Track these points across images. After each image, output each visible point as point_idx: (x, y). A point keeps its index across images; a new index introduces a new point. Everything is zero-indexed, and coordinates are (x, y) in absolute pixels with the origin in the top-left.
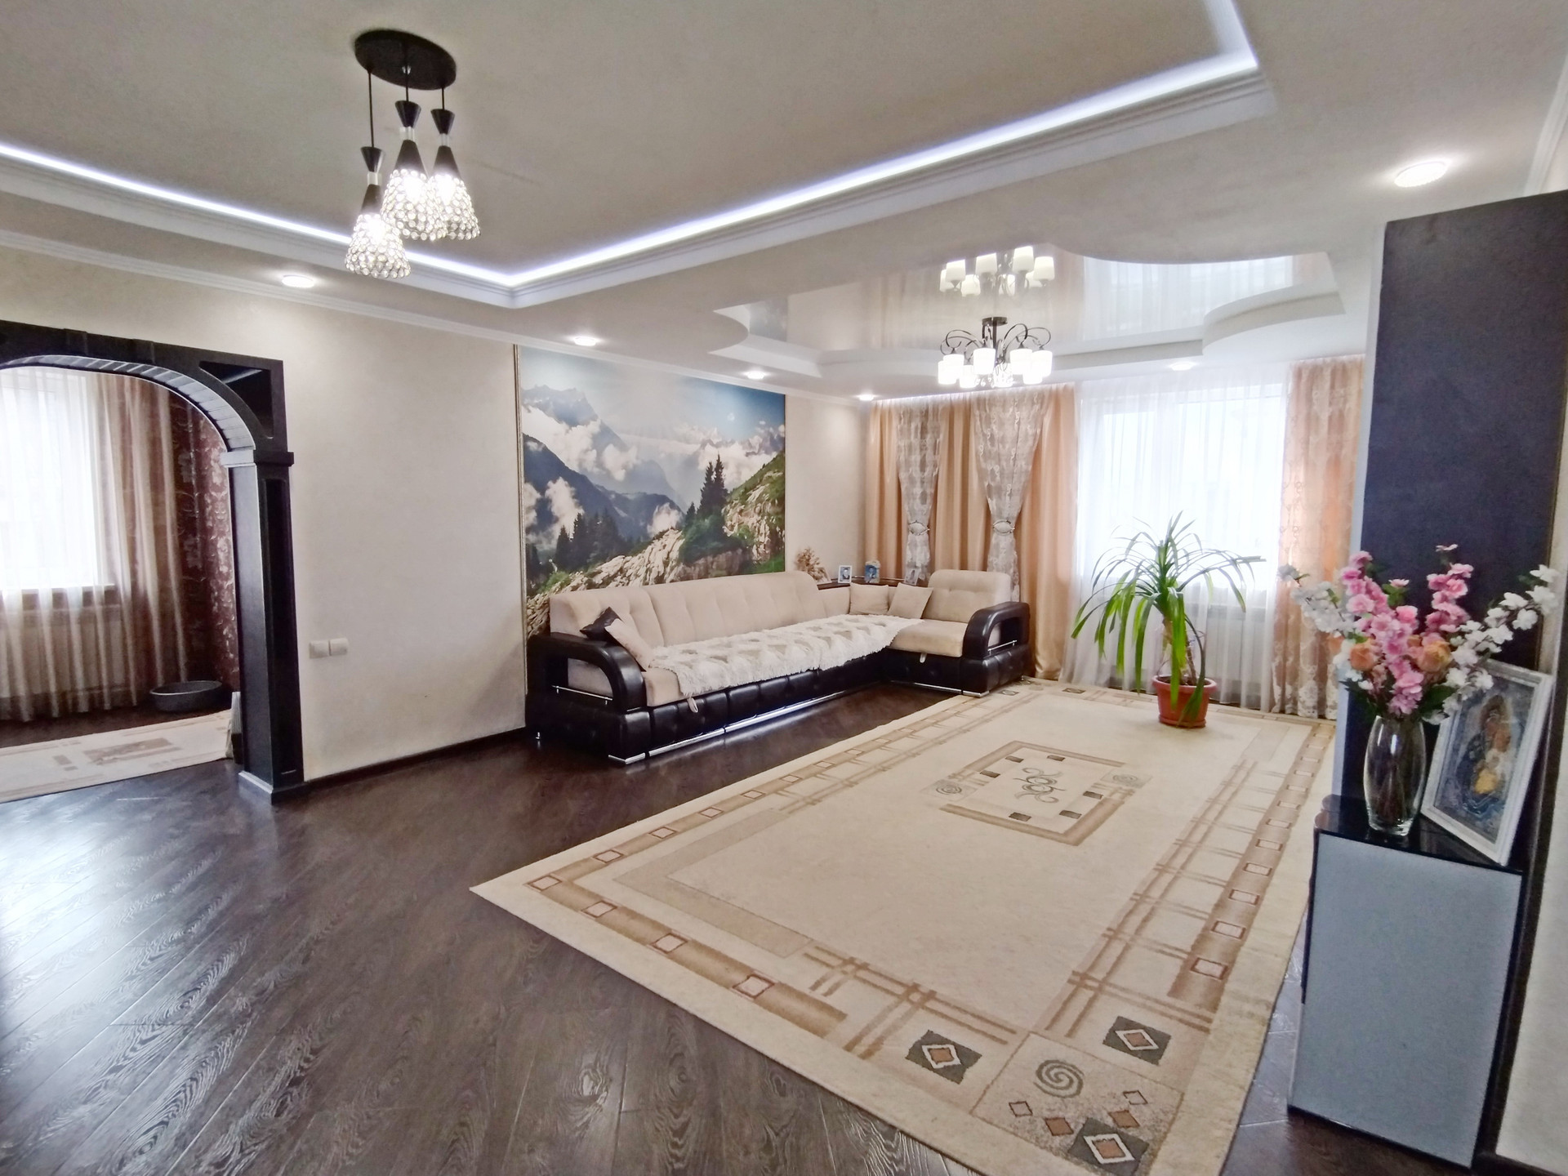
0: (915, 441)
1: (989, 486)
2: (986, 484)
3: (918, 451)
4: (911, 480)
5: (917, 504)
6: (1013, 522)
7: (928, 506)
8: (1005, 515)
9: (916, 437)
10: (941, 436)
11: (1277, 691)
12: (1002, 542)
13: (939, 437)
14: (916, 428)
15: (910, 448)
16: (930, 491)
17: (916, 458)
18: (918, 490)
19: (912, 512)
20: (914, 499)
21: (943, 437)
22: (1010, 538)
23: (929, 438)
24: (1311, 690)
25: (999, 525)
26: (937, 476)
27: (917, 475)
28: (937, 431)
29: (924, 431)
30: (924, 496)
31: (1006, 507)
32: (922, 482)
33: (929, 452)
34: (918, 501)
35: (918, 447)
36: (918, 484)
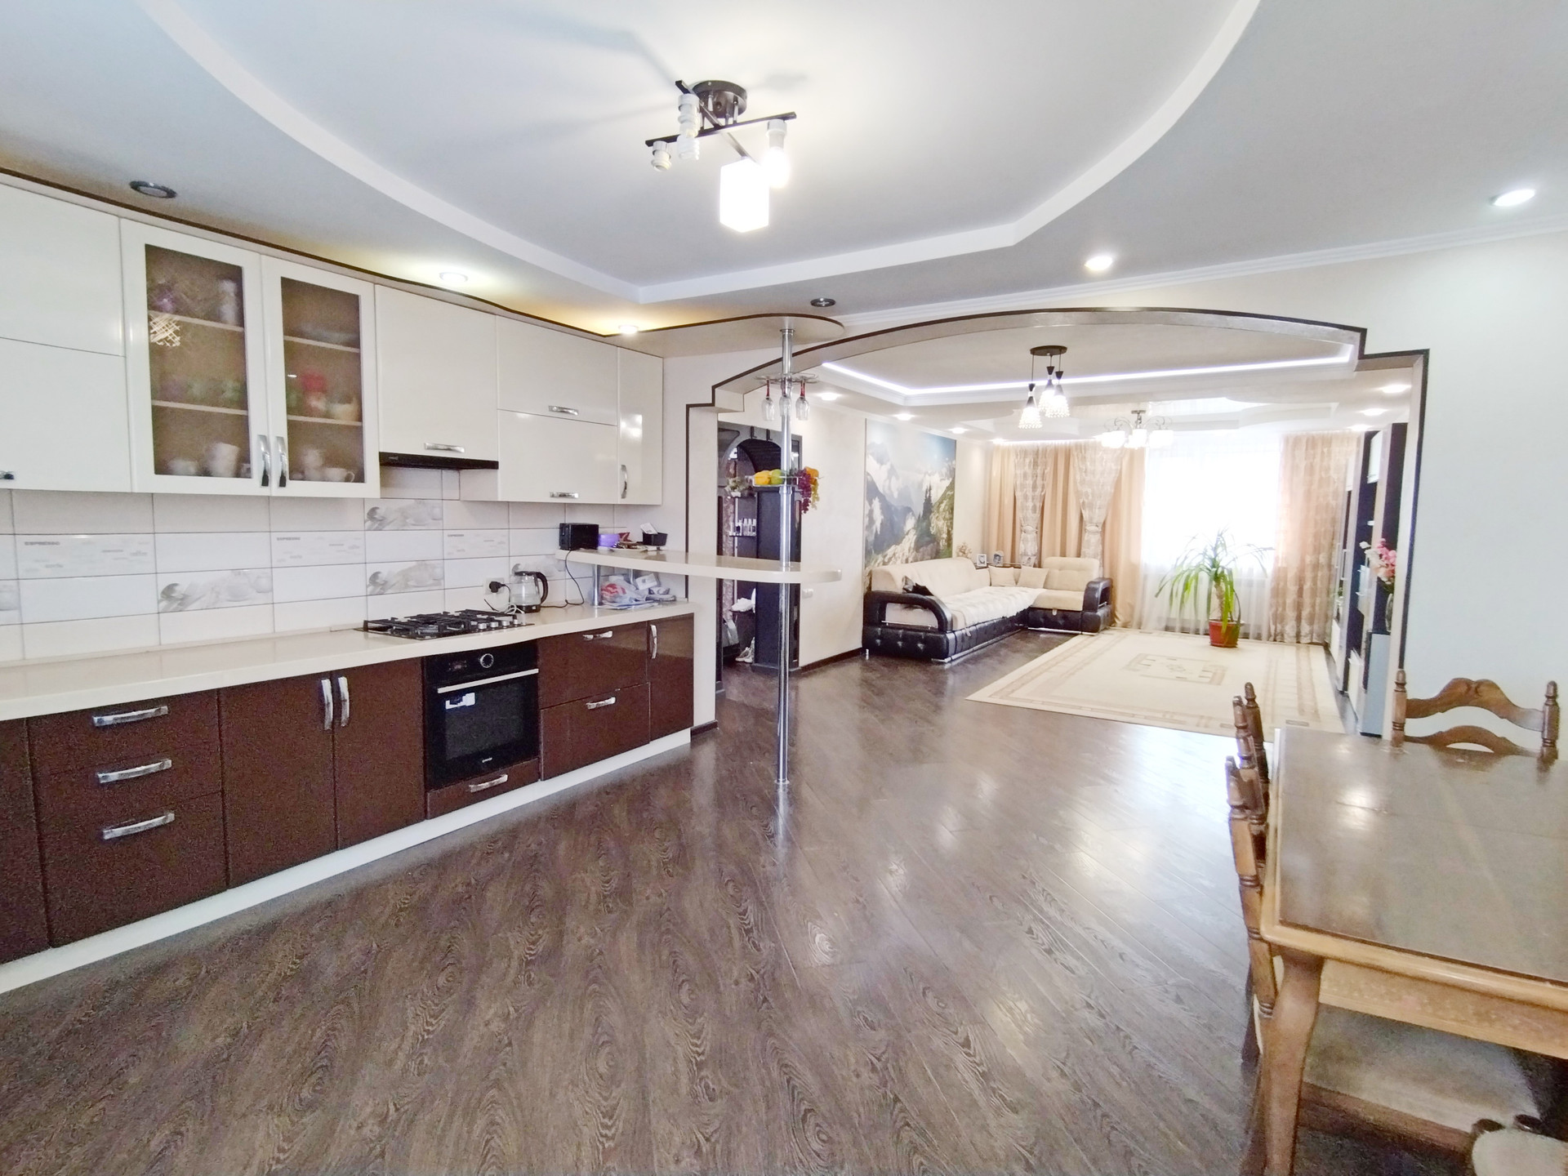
0: (1029, 471)
1: (1083, 503)
2: (1081, 501)
3: (1030, 478)
4: (1026, 497)
5: (1029, 514)
6: (1100, 526)
7: (1038, 514)
8: (1095, 521)
9: (1029, 466)
10: (1049, 468)
11: (1273, 628)
12: (1092, 540)
13: (1046, 469)
14: (1030, 462)
15: (1025, 476)
16: (1039, 505)
17: (1030, 482)
18: (1030, 504)
19: (1025, 519)
20: (1027, 510)
21: (1049, 470)
22: (1098, 537)
23: (1039, 471)
24: (1293, 627)
25: (1090, 528)
26: (1045, 495)
27: (1030, 494)
28: (1046, 464)
29: (1035, 464)
30: (1034, 507)
31: (1095, 515)
32: (1033, 499)
33: (1039, 478)
34: (1030, 511)
35: (1031, 475)
36: (1030, 500)
